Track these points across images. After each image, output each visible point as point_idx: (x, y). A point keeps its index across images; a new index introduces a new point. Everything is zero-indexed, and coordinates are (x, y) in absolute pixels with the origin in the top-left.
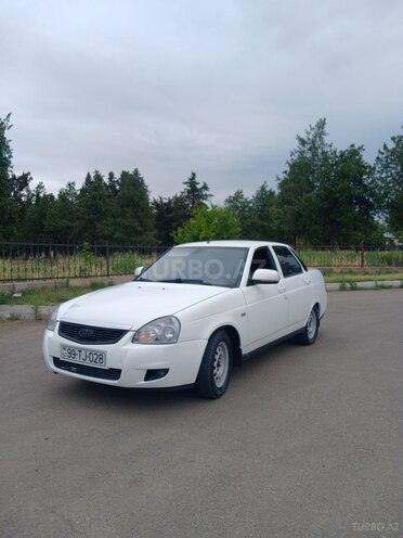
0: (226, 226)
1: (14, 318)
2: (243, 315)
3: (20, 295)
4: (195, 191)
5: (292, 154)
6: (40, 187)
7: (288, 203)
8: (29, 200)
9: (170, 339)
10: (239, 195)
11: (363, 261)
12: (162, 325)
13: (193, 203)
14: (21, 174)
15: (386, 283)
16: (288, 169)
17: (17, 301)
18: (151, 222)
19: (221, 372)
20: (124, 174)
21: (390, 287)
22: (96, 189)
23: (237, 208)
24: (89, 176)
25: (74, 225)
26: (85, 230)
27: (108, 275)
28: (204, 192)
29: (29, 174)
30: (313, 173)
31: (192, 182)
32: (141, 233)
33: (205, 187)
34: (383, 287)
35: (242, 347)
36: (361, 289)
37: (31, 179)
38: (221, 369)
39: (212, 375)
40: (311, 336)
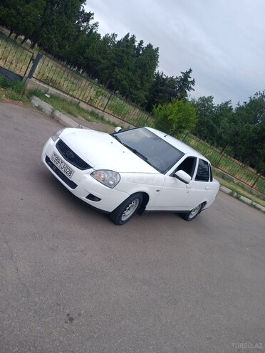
0: (188, 119)
1: (39, 108)
2: (158, 191)
3: (49, 96)
4: (185, 82)
5: (256, 94)
6: (96, 25)
7: (235, 122)
8: (85, 30)
9: (110, 185)
10: (210, 99)
11: (254, 184)
12: (111, 175)
13: (180, 88)
14: (88, 12)
15: (258, 206)
16: (248, 102)
17: (45, 99)
18: (148, 86)
19: (128, 213)
20: (150, 46)
21: (259, 209)
22: (127, 46)
23: (205, 106)
24: (128, 35)
25: (103, 61)
26: (108, 68)
27: (103, 111)
28: (191, 85)
29: (93, 14)
30: (261, 113)
31: (187, 75)
32: (138, 89)
33: (193, 82)
34: (255, 207)
35: (147, 206)
36: (242, 201)
37: (93, 18)
38: (129, 212)
39: (123, 213)
40: (191, 217)
